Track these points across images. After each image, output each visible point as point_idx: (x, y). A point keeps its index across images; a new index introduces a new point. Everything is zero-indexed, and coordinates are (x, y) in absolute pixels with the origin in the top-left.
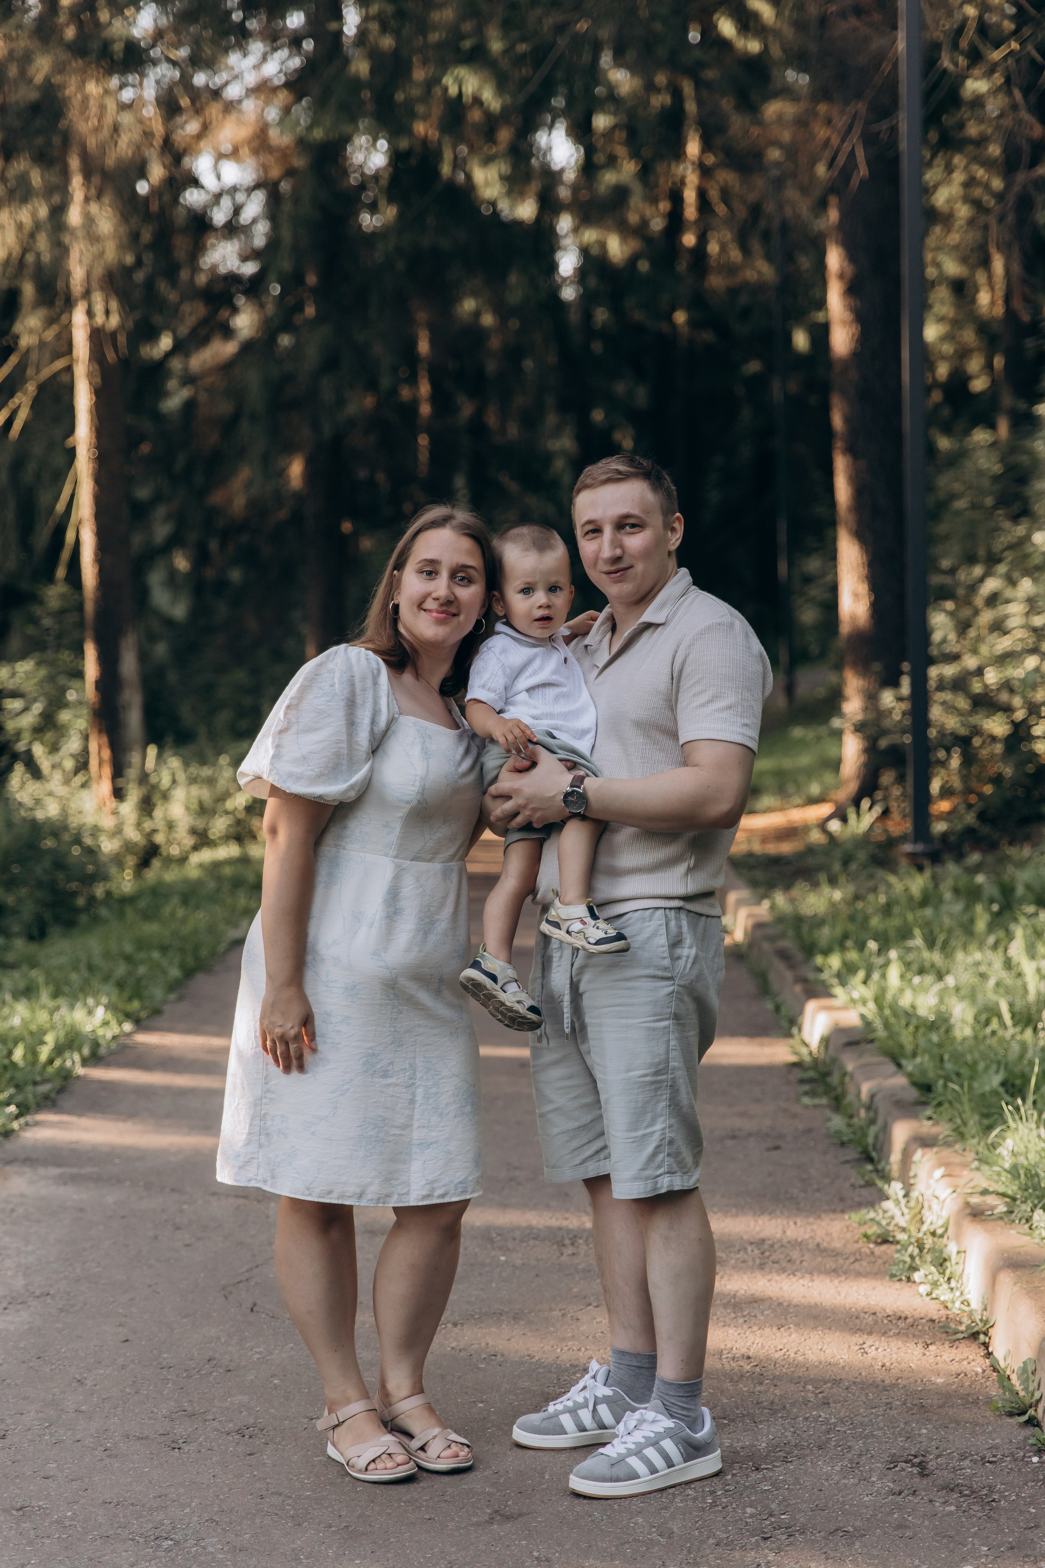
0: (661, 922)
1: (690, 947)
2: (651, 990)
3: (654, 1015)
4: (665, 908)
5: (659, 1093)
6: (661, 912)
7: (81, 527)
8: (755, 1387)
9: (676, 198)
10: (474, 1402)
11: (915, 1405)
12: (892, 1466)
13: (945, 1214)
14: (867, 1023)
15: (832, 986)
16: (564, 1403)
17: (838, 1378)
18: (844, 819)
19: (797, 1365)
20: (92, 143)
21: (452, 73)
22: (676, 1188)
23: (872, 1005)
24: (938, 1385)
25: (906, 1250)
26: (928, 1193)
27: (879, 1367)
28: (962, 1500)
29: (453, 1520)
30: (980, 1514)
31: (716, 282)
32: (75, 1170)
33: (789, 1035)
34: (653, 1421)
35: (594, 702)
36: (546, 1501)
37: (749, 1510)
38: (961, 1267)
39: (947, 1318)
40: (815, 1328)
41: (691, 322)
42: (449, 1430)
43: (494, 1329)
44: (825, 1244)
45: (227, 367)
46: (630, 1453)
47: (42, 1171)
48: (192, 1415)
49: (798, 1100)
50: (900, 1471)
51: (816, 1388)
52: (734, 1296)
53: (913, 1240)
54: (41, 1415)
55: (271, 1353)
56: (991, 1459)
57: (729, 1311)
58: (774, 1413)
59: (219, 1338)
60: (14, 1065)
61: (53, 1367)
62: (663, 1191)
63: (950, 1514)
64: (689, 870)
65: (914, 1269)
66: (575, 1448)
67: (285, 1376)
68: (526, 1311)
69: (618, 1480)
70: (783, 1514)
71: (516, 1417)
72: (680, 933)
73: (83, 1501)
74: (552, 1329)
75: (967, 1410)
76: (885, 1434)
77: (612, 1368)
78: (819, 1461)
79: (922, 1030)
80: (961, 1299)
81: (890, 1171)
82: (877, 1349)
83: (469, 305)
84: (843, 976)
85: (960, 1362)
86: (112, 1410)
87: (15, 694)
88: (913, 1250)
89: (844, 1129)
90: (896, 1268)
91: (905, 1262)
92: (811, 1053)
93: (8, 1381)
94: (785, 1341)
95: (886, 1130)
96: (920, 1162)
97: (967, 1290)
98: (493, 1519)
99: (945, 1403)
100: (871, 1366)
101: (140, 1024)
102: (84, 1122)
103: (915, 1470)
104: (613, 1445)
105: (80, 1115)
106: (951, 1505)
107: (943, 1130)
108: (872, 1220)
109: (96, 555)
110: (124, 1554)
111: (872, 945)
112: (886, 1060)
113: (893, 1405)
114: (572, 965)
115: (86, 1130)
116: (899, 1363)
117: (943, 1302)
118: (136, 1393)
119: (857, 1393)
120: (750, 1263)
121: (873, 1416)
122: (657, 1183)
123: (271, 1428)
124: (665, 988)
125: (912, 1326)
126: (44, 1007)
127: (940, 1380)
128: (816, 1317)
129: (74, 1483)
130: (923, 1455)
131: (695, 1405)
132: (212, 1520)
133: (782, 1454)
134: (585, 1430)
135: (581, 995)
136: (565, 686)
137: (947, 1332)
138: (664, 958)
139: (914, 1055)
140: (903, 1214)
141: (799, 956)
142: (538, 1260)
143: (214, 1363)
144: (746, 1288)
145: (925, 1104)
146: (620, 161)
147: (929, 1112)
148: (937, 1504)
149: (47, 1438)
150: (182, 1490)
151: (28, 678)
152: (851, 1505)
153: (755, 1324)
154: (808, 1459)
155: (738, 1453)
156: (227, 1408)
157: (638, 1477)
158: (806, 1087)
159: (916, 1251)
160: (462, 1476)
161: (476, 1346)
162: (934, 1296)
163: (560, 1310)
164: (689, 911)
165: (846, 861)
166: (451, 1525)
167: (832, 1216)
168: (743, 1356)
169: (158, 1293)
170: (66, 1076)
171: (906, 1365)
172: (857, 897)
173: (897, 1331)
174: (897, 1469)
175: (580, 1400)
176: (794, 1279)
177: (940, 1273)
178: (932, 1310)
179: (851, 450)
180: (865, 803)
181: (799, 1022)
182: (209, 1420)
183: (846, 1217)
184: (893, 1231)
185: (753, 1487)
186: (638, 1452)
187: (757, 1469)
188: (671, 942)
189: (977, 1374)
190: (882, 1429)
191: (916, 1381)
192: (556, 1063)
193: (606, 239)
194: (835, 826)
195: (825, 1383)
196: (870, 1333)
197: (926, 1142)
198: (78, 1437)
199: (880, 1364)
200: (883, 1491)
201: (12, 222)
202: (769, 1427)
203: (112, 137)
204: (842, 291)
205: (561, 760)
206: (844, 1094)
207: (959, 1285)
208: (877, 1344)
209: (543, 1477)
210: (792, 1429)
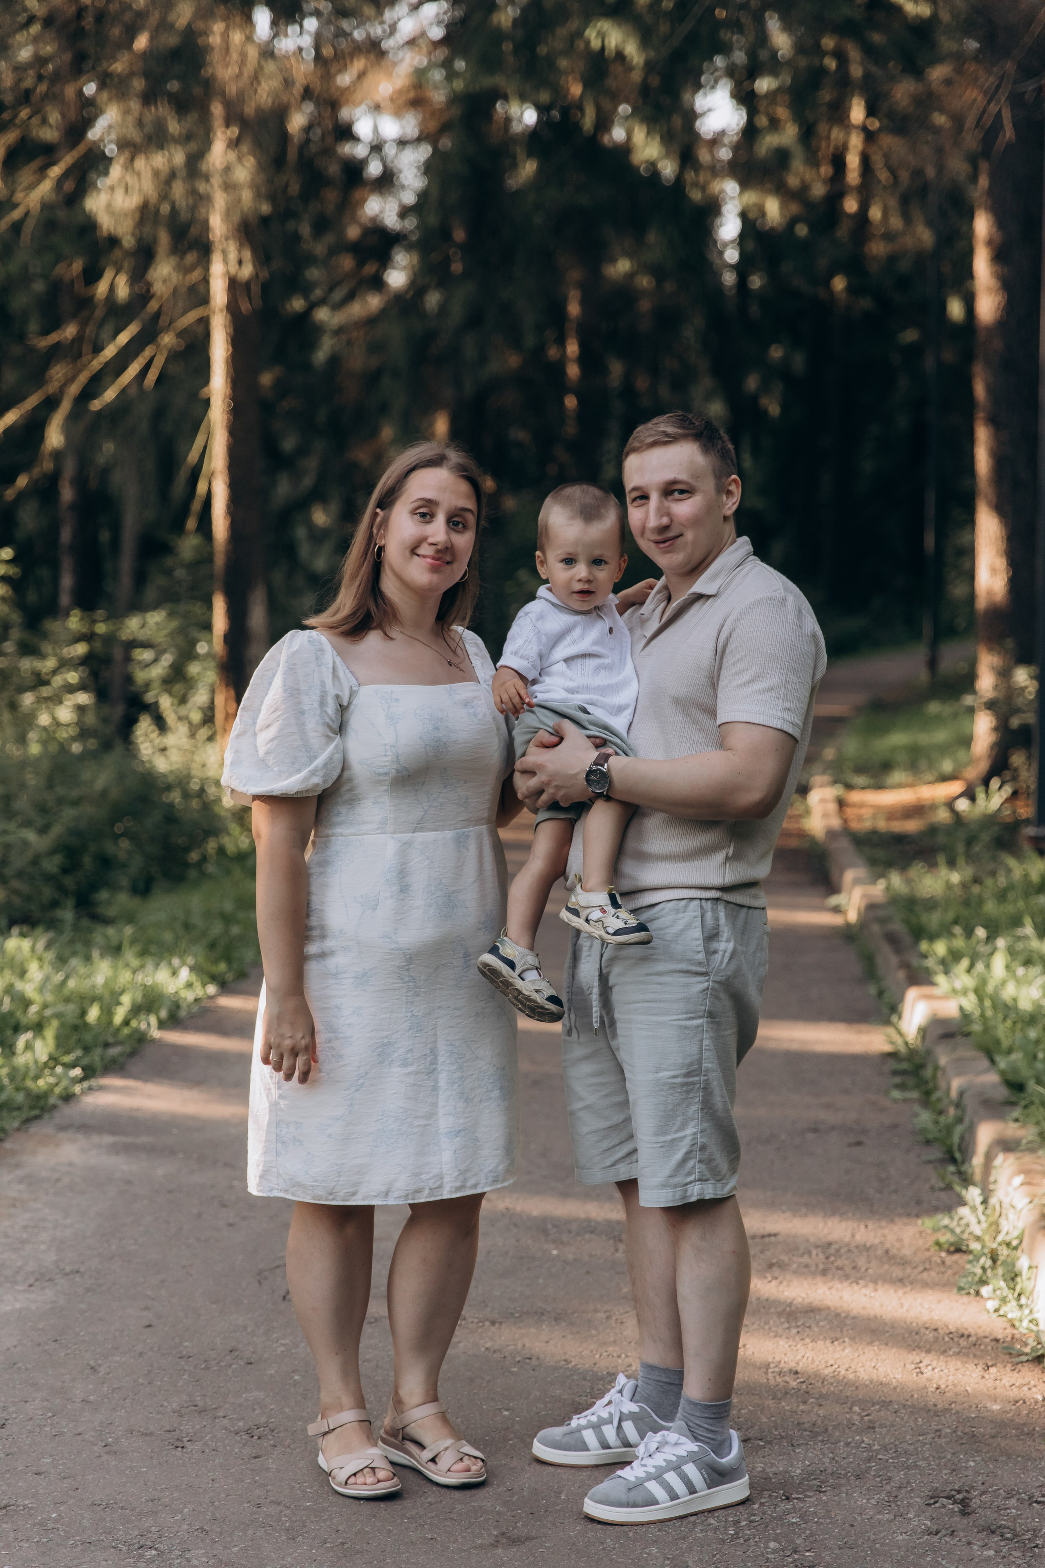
0: (696, 914)
1: (728, 941)
2: (684, 986)
3: (686, 1013)
4: (701, 899)
5: (691, 1095)
6: (697, 902)
7: (213, 479)
8: (798, 1406)
9: (839, 163)
10: (500, 1409)
11: (966, 1434)
12: (932, 1501)
13: (1021, 1225)
14: (965, 1016)
15: (936, 973)
16: (588, 1418)
17: (888, 1399)
18: (973, 798)
19: (846, 1384)
20: (232, 89)
21: (595, 25)
22: (707, 1197)
23: (972, 997)
24: (993, 1412)
25: (978, 1261)
26: (1006, 1201)
27: (933, 1390)
28: (1002, 1544)
29: (456, 1541)
30: (1021, 1562)
31: (877, 248)
32: (129, 1140)
33: (887, 1022)
34: (676, 1444)
35: (637, 675)
36: (558, 1524)
37: (772, 1545)
38: (1032, 1282)
39: (1013, 1338)
40: (871, 1343)
41: (850, 289)
42: (464, 1442)
43: (533, 1330)
44: (894, 1251)
45: (371, 321)
46: (649, 1477)
47: (96, 1139)
48: (202, 1411)
49: (887, 1093)
50: (940, 1508)
51: (863, 1410)
52: (790, 1304)
53: (986, 1251)
54: (45, 1403)
55: (297, 1346)
56: (1040, 1499)
57: (782, 1320)
58: (814, 1435)
59: (245, 1328)
60: (86, 1025)
61: (69, 1351)
62: (693, 1199)
63: (989, 1559)
64: (727, 859)
65: (983, 1282)
66: (597, 1466)
67: (307, 1371)
68: (569, 1312)
69: (635, 1505)
70: (808, 1551)
71: (540, 1428)
72: (717, 926)
73: (71, 1502)
74: (594, 1332)
75: (1020, 1442)
76: (930, 1465)
77: (640, 1383)
78: (855, 1492)
79: (1019, 1026)
80: (1030, 1318)
81: (972, 1174)
82: (933, 1369)
83: (623, 266)
84: (947, 965)
85: (1020, 1387)
86: (121, 1402)
87: (146, 645)
88: (986, 1261)
89: (930, 1126)
90: (964, 1280)
91: (975, 1274)
92: (906, 1043)
93: (19, 1365)
94: (837, 1356)
95: (971, 1130)
96: (1001, 1167)
97: (1036, 1309)
98: (497, 1541)
99: (998, 1433)
100: (925, 1387)
101: (225, 987)
102: (150, 1088)
103: (956, 1508)
104: (632, 1468)
105: (146, 1080)
106: (990, 1549)
107: (1027, 1133)
108: (946, 1227)
109: (229, 507)
110: (104, 1563)
111: (981, 932)
112: (981, 1055)
113: (943, 1433)
114: (602, 956)
115: (150, 1096)
116: (955, 1386)
117: (1010, 1320)
118: (149, 1383)
119: (906, 1418)
120: (813, 1268)
121: (919, 1444)
122: (686, 1191)
123: (282, 1429)
124: (699, 985)
125: (975, 1345)
126: (127, 965)
127: (996, 1407)
128: (873, 1331)
129: (66, 1481)
130: (967, 1491)
131: (722, 1427)
132: (202, 1529)
133: (816, 1482)
134: (609, 1447)
135: (611, 988)
136: (607, 657)
137: (1010, 1354)
138: (699, 952)
139: (1010, 1051)
140: (979, 1222)
141: (907, 939)
142: (591, 1256)
143: (236, 1353)
144: (804, 1295)
145: (1012, 1104)
146: (782, 123)
147: (1016, 1113)
148: (975, 1547)
149: (47, 1429)
150: (176, 1495)
151: (159, 630)
152: (882, 1544)
153: (808, 1335)
154: (844, 1489)
155: (770, 1479)
156: (240, 1405)
157: (657, 1503)
158: (898, 1080)
159: (989, 1263)
160: (473, 1492)
161: (512, 1347)
162: (1001, 1312)
163: (605, 1312)
164: (728, 902)
165: (970, 842)
166: (453, 1547)
167: (906, 1220)
168: (790, 1370)
169: (191, 1275)
170: (141, 1039)
171: (963, 1389)
172: (976, 880)
173: (957, 1350)
174: (937, 1505)
175: (605, 1415)
176: (856, 1288)
177: (1009, 1288)
178: (998, 1328)
179: (994, 421)
180: (995, 783)
181: (900, 1009)
182: (219, 1417)
183: (920, 1222)
184: (967, 1240)
185: (780, 1518)
186: (658, 1477)
187: (788, 1498)
188: (706, 935)
189: (1036, 1402)
190: (926, 1459)
191: (971, 1407)
192: (587, 1058)
193: (764, 202)
194: (963, 805)
195: (874, 1405)
196: (928, 1351)
197: (1007, 1146)
198: (80, 1430)
199: (935, 1386)
200: (919, 1530)
201: (149, 168)
202: (807, 1451)
203: (252, 83)
204: (989, 258)
205: (589, 737)
206: (936, 1088)
207: (1029, 1302)
208: (934, 1363)
209: (559, 1498)
210: (831, 1455)
